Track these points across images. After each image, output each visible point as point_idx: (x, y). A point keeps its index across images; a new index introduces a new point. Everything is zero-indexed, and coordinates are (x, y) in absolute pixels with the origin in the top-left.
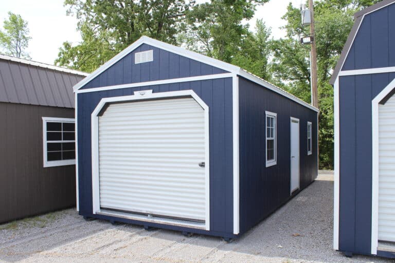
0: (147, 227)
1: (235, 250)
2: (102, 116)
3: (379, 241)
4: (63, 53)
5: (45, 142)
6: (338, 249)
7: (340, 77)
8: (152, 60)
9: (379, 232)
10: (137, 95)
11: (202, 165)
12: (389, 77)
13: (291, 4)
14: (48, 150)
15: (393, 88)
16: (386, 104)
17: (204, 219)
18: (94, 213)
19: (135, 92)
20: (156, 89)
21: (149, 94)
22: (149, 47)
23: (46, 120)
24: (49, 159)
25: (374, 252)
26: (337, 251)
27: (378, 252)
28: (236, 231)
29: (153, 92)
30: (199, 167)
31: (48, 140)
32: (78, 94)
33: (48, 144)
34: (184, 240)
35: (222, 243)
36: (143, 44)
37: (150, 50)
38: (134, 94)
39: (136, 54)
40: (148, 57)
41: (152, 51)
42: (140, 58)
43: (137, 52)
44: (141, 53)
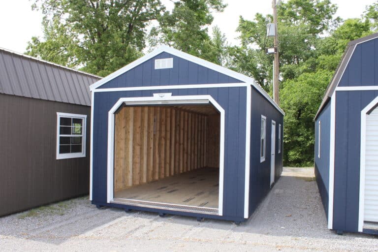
0: (162, 214)
1: (247, 231)
3: (365, 222)
4: (32, 47)
5: (58, 136)
6: (332, 228)
7: (336, 91)
8: (172, 67)
9: (365, 214)
10: (157, 97)
12: (374, 94)
13: (241, 17)
14: (60, 144)
15: (376, 103)
16: (371, 114)
18: (108, 202)
19: (154, 94)
20: (175, 92)
21: (168, 97)
22: (169, 55)
23: (60, 115)
24: (61, 152)
25: (360, 230)
26: (331, 230)
27: (364, 229)
28: (246, 216)
29: (172, 95)
31: (60, 134)
32: (95, 93)
33: (61, 138)
34: (199, 224)
35: (233, 226)
36: (164, 52)
37: (170, 57)
38: (153, 96)
39: (156, 60)
40: (167, 64)
41: (172, 59)
42: (160, 64)
43: (157, 59)
44: (161, 60)
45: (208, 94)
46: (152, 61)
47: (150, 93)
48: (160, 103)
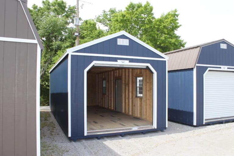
3: (206, 120)
6: (196, 125)
7: (196, 66)
8: (128, 45)
18: (85, 135)
19: (118, 60)
27: (205, 123)
28: (167, 126)
29: (129, 62)
32: (72, 55)
36: (123, 35)
37: (127, 39)
40: (125, 42)
41: (128, 40)
42: (121, 42)
43: (119, 38)
44: (121, 39)
45: (148, 63)
46: (115, 39)
47: (115, 60)
48: (119, 66)
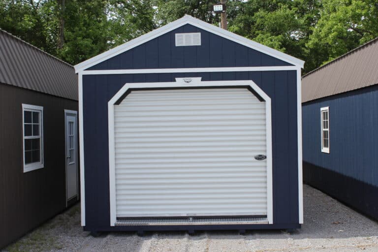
2: (120, 105)
5: (24, 138)
8: (200, 44)
10: (180, 82)
11: (260, 158)
14: (25, 150)
17: (265, 214)
18: (112, 225)
19: (177, 79)
20: (206, 77)
21: (197, 82)
22: (194, 29)
28: (301, 221)
29: (202, 80)
30: (256, 160)
32: (84, 76)
35: (286, 235)
36: (188, 24)
37: (197, 32)
38: (175, 81)
39: (177, 35)
40: (194, 40)
41: (199, 34)
42: (183, 40)
43: (178, 32)
44: (184, 35)
45: (249, 79)
46: (171, 35)
47: (171, 78)
